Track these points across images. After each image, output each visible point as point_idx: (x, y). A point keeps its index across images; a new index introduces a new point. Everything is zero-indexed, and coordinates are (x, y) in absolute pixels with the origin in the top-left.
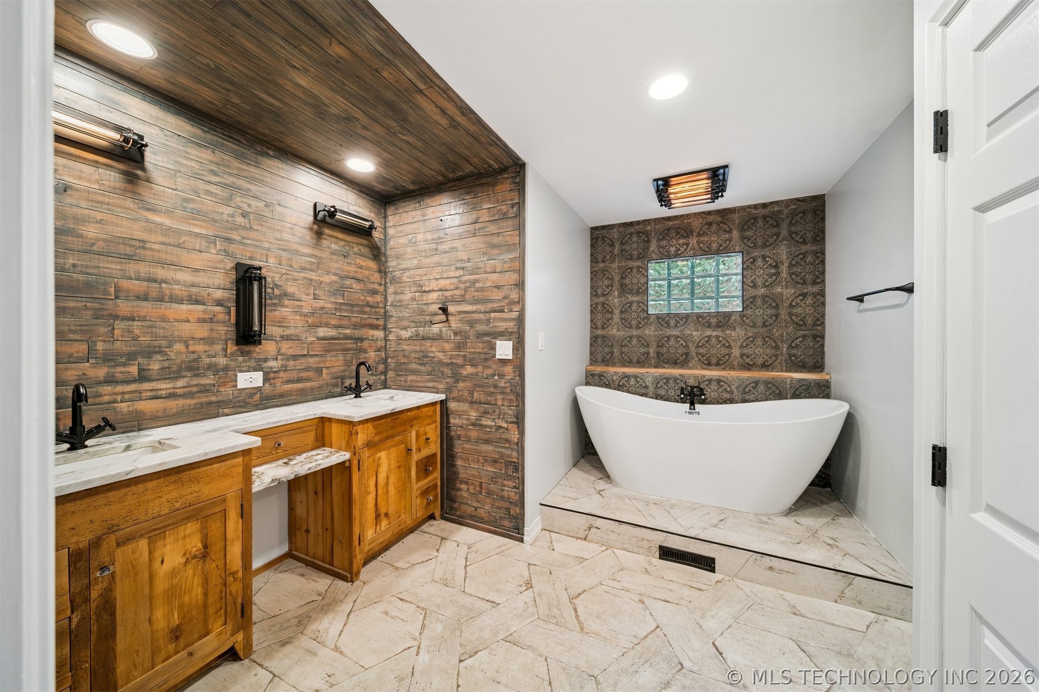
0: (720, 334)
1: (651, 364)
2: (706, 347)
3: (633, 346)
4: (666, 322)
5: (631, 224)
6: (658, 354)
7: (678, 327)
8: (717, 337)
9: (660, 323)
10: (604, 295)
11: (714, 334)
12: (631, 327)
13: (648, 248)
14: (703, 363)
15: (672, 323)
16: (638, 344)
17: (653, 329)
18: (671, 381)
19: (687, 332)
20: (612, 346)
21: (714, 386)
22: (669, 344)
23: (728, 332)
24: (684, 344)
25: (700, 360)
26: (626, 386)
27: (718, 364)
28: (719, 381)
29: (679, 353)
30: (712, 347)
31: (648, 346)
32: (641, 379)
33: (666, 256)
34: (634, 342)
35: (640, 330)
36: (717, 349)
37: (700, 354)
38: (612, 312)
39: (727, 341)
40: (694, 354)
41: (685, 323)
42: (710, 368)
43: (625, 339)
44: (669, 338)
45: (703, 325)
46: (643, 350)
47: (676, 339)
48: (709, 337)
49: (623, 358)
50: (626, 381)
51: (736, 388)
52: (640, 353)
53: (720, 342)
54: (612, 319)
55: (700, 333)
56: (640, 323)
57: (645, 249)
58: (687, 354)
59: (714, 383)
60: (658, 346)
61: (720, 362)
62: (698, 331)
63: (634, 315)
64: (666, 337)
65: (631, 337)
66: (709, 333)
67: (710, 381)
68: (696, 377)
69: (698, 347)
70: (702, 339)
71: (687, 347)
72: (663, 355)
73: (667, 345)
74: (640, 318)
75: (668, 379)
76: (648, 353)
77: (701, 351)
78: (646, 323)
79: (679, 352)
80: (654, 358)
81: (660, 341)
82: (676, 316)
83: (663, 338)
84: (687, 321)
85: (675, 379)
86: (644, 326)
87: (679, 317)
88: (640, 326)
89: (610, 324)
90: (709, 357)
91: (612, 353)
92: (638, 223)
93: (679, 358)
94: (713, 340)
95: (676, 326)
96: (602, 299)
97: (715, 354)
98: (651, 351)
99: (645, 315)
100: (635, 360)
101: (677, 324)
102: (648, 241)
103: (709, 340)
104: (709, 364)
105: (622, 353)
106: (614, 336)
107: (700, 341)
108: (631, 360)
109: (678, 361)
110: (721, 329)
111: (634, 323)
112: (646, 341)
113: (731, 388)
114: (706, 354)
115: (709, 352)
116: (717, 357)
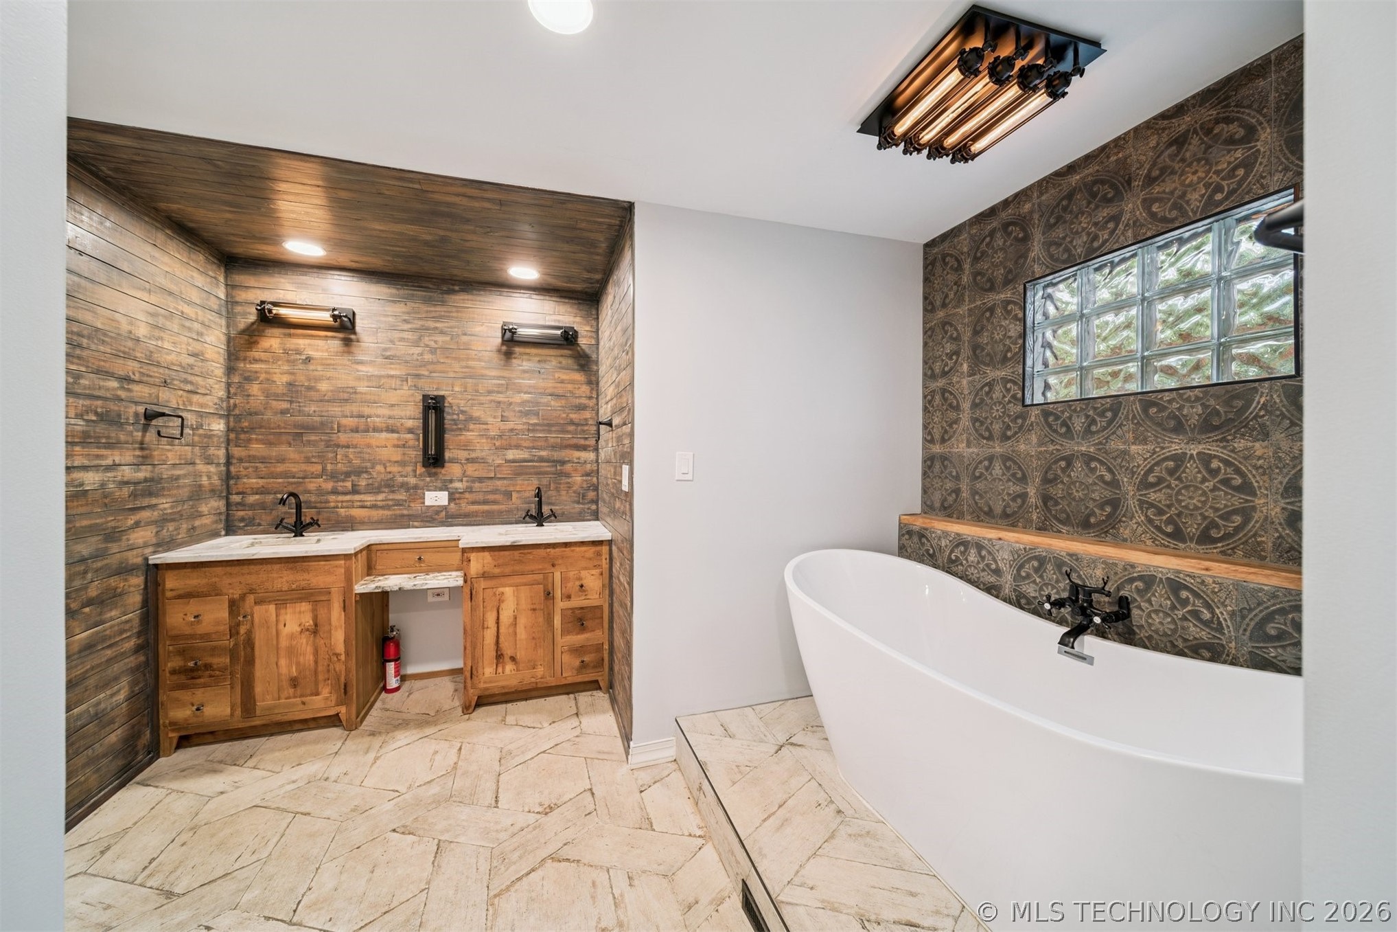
0: (1214, 449)
1: (1031, 521)
2: (1169, 486)
3: (994, 480)
4: (1064, 424)
5: (992, 212)
6: (1046, 499)
7: (1094, 433)
8: (1205, 459)
9: (1050, 426)
10: (944, 374)
11: (1194, 450)
12: (990, 438)
13: (1024, 256)
14: (1159, 528)
15: (1078, 423)
16: (1004, 474)
17: (1034, 439)
18: (1050, 567)
19: (1116, 445)
20: (957, 478)
21: (1160, 597)
22: (1069, 476)
23: (1240, 444)
24: (1108, 477)
25: (1150, 521)
26: (961, 564)
27: (1205, 538)
28: (1175, 586)
29: (1094, 500)
30: (1186, 487)
31: (1024, 479)
32: (990, 553)
33: (1064, 262)
34: (997, 470)
35: (1009, 443)
36: (1204, 493)
37: (1152, 505)
38: (957, 408)
39: (1238, 471)
40: (1132, 503)
41: (1110, 422)
42: (1182, 545)
43: (981, 462)
44: (1069, 460)
45: (1159, 424)
46: (1014, 488)
47: (1088, 464)
48: (1179, 459)
49: (976, 503)
50: (961, 552)
51: (1232, 614)
52: (1009, 494)
53: (1214, 472)
54: (956, 421)
55: (1150, 447)
56: (1008, 428)
57: (1020, 257)
58: (1115, 503)
59: (1160, 590)
60: (1046, 481)
61: (1214, 533)
62: (1145, 441)
63: (997, 411)
64: (1063, 459)
65: (991, 459)
66: (1176, 446)
67: (1149, 581)
68: (1109, 565)
69: (1145, 485)
70: (1157, 464)
71: (1114, 484)
72: (1057, 503)
73: (1066, 479)
74: (1009, 416)
75: (1042, 561)
76: (1024, 496)
77: (1153, 496)
78: (1021, 428)
79: (1096, 496)
80: (1037, 507)
81: (1050, 468)
82: (1087, 405)
83: (1056, 462)
84: (1115, 415)
85: (1059, 564)
86: (1016, 433)
87: (1095, 409)
88: (1009, 433)
89: (954, 432)
90: (1179, 515)
91: (957, 491)
92: (1006, 203)
93: (1093, 514)
94: (1192, 470)
95: (1088, 432)
96: (941, 383)
97: (1196, 508)
98: (1032, 491)
99: (1019, 408)
100: (998, 510)
101: (1089, 426)
102: (1026, 239)
103: (1177, 468)
104: (1178, 535)
105: (974, 493)
106: (961, 456)
107: (1151, 470)
108: (991, 510)
109: (1092, 520)
110: (1216, 435)
111: (997, 427)
112: (1020, 468)
113: (1213, 613)
114: (1169, 506)
115: (1179, 502)
116: (1205, 518)
